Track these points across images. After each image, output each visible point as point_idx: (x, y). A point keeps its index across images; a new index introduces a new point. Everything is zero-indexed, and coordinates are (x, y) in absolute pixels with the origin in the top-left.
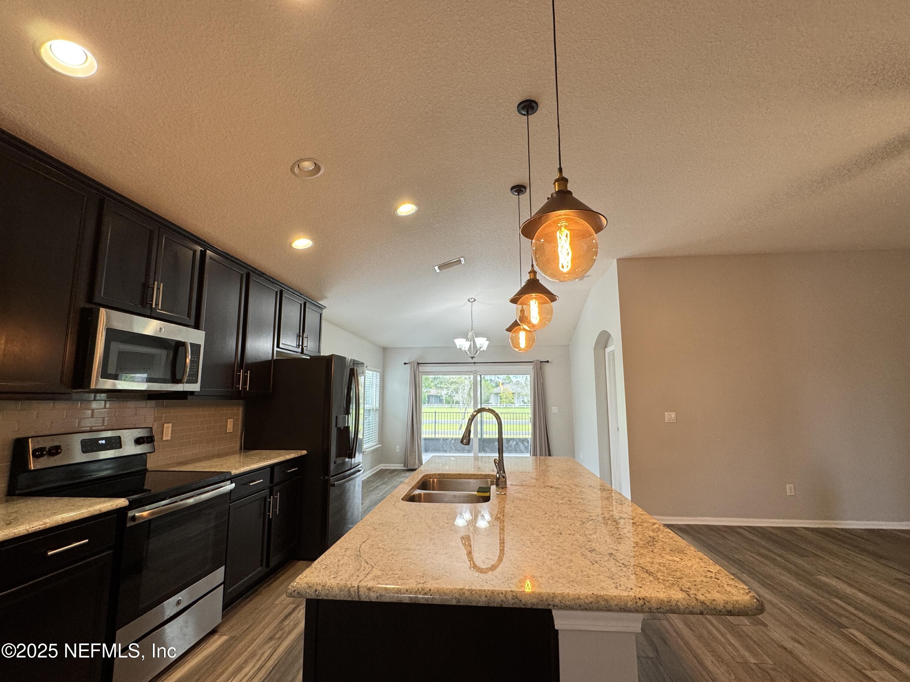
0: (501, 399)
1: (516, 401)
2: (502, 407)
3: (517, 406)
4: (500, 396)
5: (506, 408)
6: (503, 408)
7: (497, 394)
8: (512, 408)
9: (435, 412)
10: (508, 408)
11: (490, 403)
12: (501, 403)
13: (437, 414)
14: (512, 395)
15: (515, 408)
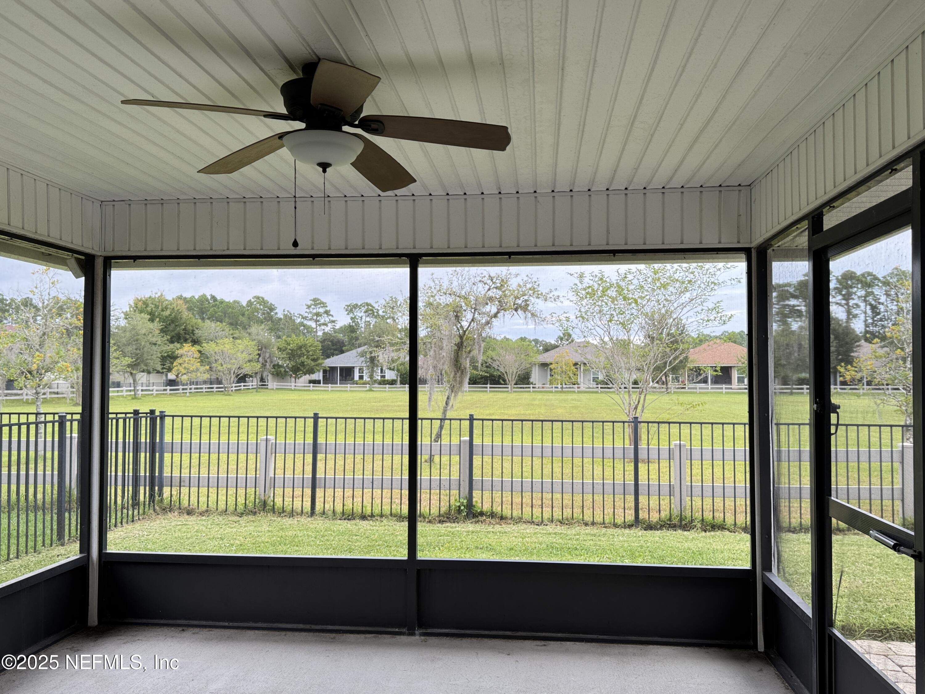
0: (551, 375)
1: (581, 379)
2: (554, 390)
3: (582, 389)
4: (551, 370)
5: (561, 392)
6: (556, 392)
7: (544, 365)
8: (574, 392)
9: (316, 417)
10: (564, 392)
11: (532, 384)
12: (551, 383)
13: (321, 422)
14: (573, 368)
15: (579, 392)
